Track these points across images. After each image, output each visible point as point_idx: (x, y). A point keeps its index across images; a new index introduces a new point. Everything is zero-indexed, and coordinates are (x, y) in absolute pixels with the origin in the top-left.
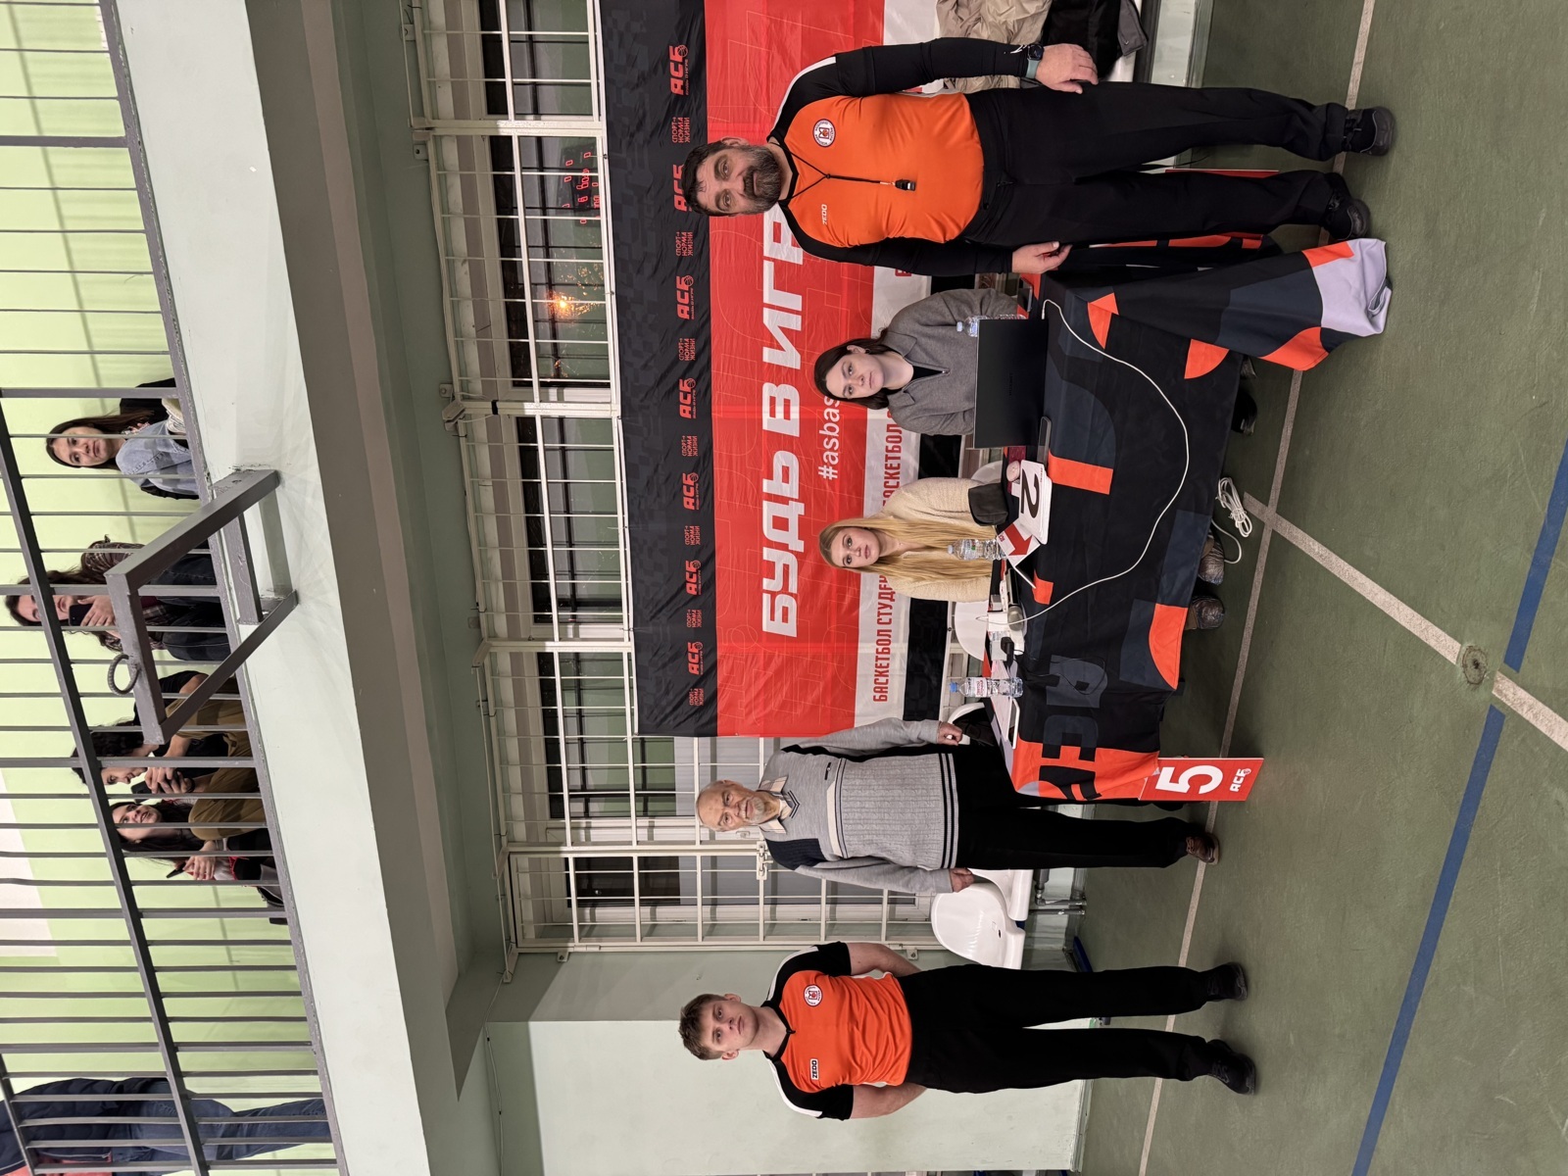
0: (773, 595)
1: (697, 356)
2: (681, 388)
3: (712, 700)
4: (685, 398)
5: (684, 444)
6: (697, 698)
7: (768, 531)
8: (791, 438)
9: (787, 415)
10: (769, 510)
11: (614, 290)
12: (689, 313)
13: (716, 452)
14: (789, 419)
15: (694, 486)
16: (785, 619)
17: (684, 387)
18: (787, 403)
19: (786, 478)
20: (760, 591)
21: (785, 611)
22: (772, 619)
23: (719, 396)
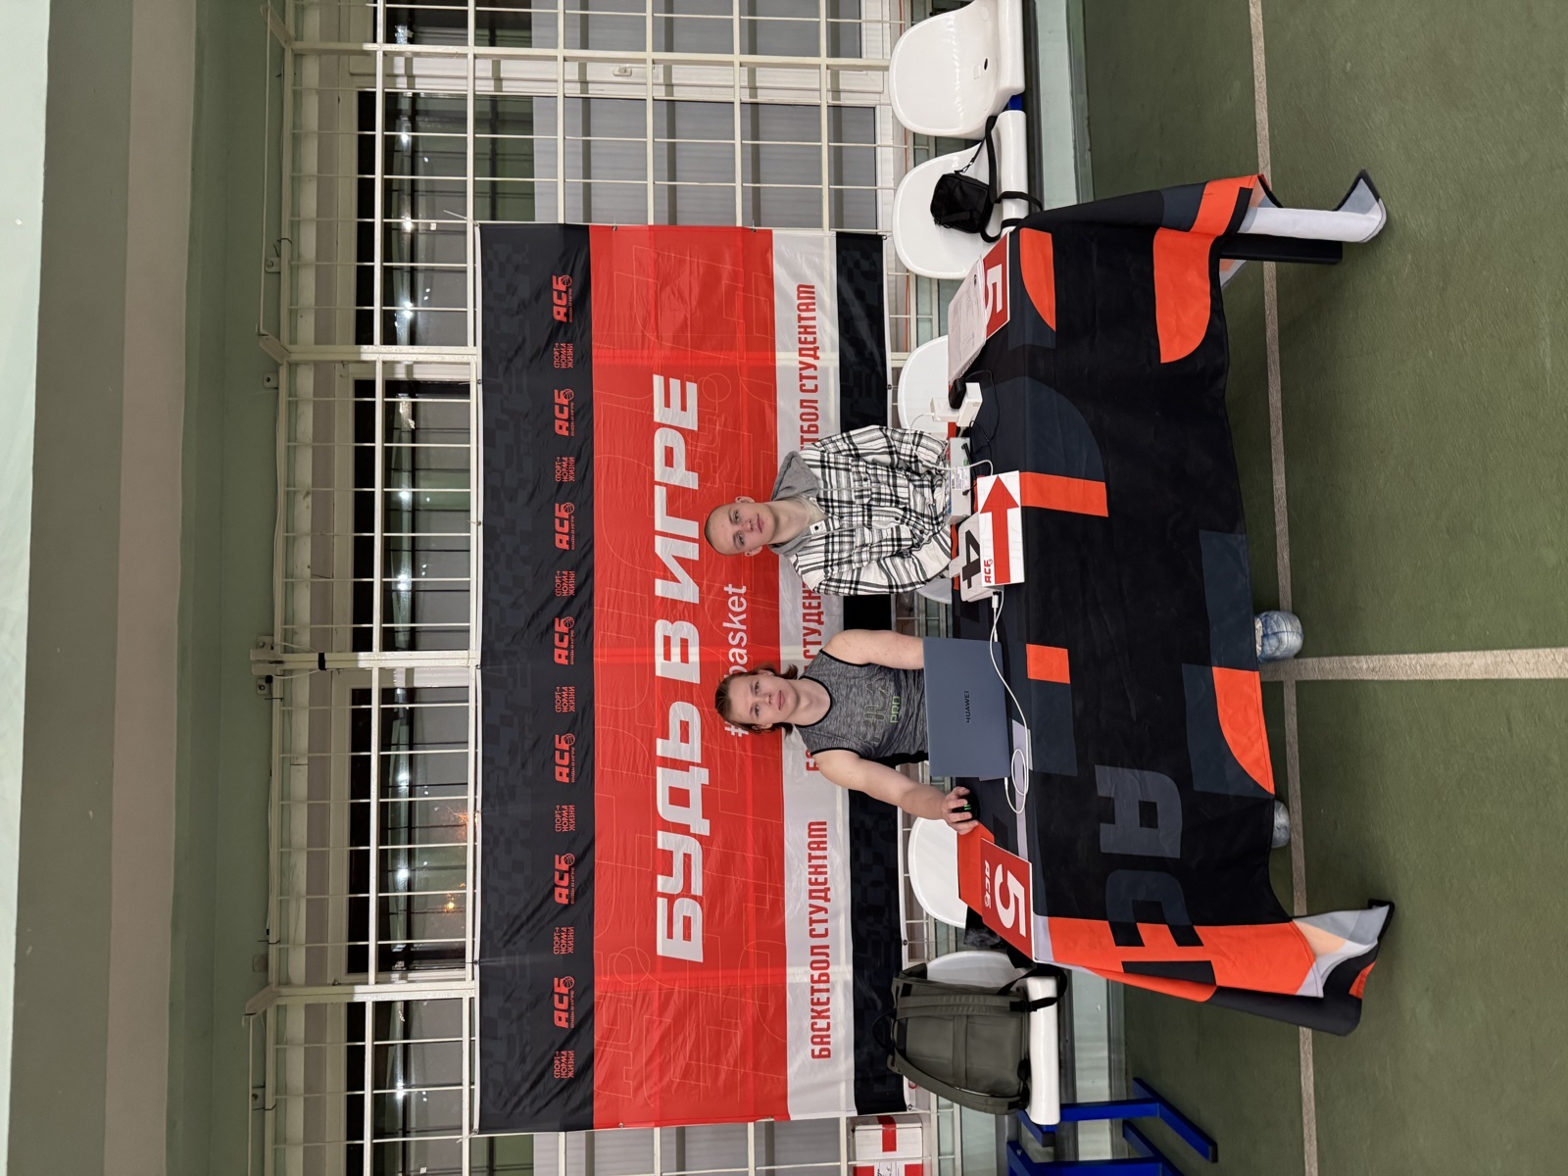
0: (671, 899)
1: (577, 591)
2: (557, 628)
3: (586, 1068)
4: (562, 640)
5: (558, 697)
6: (565, 1066)
7: (664, 808)
8: (691, 685)
9: (685, 658)
10: (664, 778)
11: (481, 519)
12: (569, 543)
13: (598, 705)
14: (687, 662)
15: (569, 752)
16: (687, 936)
17: (561, 627)
18: (684, 643)
19: (685, 737)
20: (654, 895)
21: (687, 921)
22: (670, 935)
23: (603, 636)
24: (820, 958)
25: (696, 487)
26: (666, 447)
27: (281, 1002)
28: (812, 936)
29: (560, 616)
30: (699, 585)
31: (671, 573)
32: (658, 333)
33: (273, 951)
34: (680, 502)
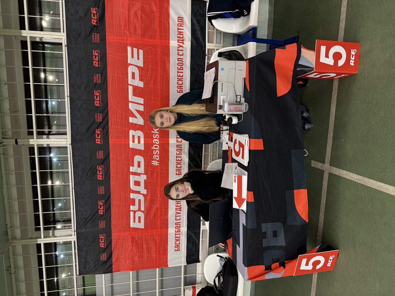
0: (135, 212)
1: (103, 120)
2: (96, 132)
3: (110, 257)
4: (98, 136)
5: (97, 154)
6: (104, 257)
7: (132, 186)
8: (141, 150)
9: (139, 142)
10: (132, 178)
11: (69, 95)
12: (99, 104)
13: (111, 156)
14: (140, 143)
15: (102, 170)
16: (139, 221)
17: (98, 132)
18: (139, 138)
19: (139, 166)
20: (129, 211)
21: (140, 218)
22: (134, 222)
23: (112, 135)
24: (178, 226)
25: (143, 87)
26: (132, 72)
27: (13, 244)
28: (176, 220)
29: (97, 128)
30: (144, 119)
31: (135, 115)
32: (129, 31)
33: (9, 231)
34: (137, 92)
